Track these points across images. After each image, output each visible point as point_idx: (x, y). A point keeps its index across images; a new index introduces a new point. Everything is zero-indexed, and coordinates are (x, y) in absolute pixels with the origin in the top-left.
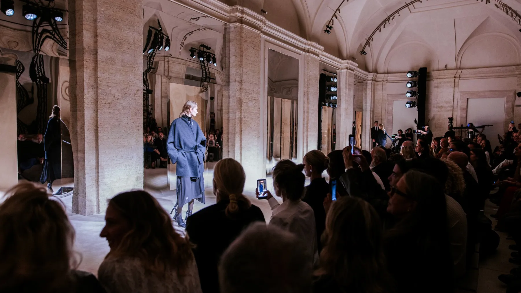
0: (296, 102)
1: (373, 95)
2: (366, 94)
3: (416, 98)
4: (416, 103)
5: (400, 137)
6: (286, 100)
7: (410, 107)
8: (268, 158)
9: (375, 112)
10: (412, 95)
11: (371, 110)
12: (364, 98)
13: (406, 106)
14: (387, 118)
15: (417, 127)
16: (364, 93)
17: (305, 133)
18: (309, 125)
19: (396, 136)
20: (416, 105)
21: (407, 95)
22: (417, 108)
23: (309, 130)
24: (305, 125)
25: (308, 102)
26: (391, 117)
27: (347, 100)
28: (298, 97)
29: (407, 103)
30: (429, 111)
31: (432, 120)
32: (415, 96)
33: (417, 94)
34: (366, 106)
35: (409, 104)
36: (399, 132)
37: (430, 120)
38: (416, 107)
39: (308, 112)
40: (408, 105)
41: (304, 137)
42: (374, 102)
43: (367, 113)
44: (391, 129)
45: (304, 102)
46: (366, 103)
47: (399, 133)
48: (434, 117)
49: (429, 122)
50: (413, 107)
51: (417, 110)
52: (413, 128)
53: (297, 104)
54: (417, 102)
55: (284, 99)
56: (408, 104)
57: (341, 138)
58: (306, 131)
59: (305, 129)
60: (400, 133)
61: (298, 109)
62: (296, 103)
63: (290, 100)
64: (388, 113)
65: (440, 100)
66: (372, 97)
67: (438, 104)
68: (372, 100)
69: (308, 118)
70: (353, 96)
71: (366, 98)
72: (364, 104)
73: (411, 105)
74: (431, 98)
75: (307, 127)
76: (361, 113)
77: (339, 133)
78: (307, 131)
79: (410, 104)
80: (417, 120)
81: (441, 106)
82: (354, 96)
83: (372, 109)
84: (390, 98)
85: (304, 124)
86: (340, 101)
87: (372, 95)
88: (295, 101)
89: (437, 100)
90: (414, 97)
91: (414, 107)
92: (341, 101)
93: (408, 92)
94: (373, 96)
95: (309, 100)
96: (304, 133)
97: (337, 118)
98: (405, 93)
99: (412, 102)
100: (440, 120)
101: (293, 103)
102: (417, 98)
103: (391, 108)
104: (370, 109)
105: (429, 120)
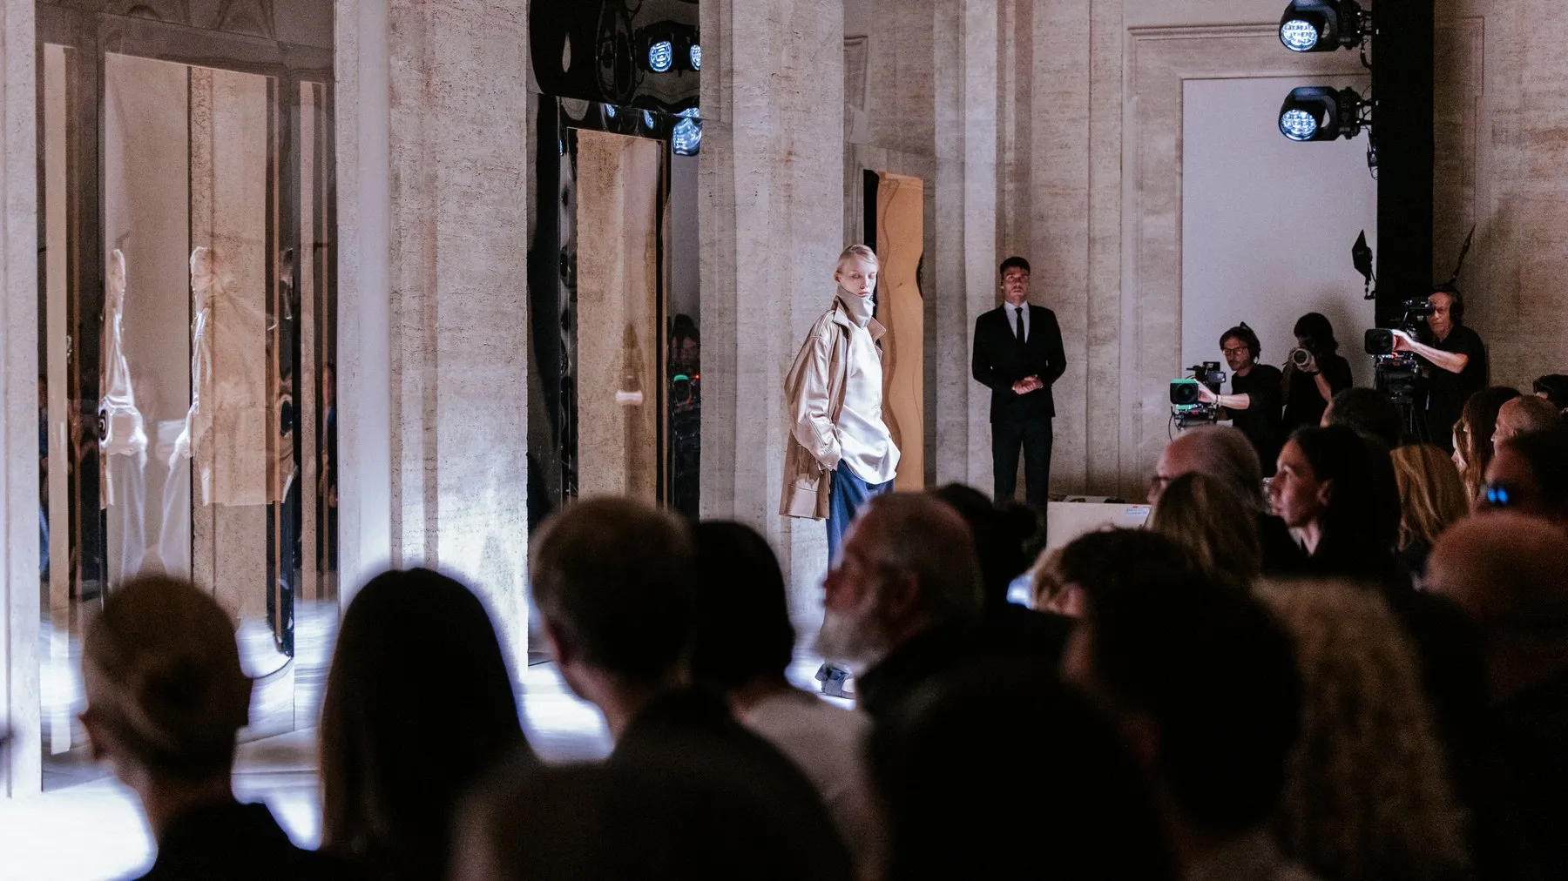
0: (317, 91)
1: (1017, 31)
2: (957, 25)
3: (1363, 56)
4: (1365, 103)
5: (1242, 401)
6: (223, 77)
7: (1319, 135)
8: (60, 617)
9: (1039, 176)
10: (1326, 32)
11: (1000, 164)
12: (939, 54)
13: (1287, 125)
14: (1138, 228)
15: (1373, 301)
16: (938, 15)
17: (412, 375)
18: (446, 301)
19: (1202, 388)
20: (1364, 122)
21: (1287, 33)
22: (1372, 142)
23: (443, 344)
24: (410, 302)
25: (428, 96)
26: (1169, 220)
27: (787, 78)
28: (330, 51)
29: (1292, 102)
30: (1463, 174)
31: (1488, 238)
32: (1349, 47)
33: (1368, 24)
34: (960, 124)
35: (1304, 114)
36: (1232, 343)
37: (1476, 237)
38: (1364, 133)
39: (429, 186)
40: (1301, 122)
41: (396, 402)
42: (1024, 96)
43: (968, 184)
44: (1171, 319)
45: (393, 98)
46: (958, 102)
47: (1231, 355)
48: (1504, 213)
49: (1468, 256)
50: (1342, 137)
51: (1371, 165)
52: (1340, 309)
53: (326, 106)
54: (1367, 96)
55: (206, 70)
56: (1295, 113)
57: (741, 413)
58: (419, 356)
59: (412, 340)
60: (1242, 356)
61: (338, 155)
62: (317, 105)
63: (260, 80)
64: (1140, 186)
65: (1543, 79)
66: (1011, 51)
67: (1533, 114)
68: (1011, 76)
69: (433, 235)
70: (840, 40)
71: (957, 56)
72: (943, 115)
73: (1319, 121)
74: (1475, 59)
75: (429, 315)
76: (918, 184)
77: (729, 366)
78: (430, 352)
79: (1314, 108)
80: (1372, 243)
81: (1552, 126)
82: (853, 41)
83: (1010, 156)
84: (1153, 60)
85: (394, 295)
86: (725, 82)
87: (1010, 33)
88: (306, 87)
89: (1520, 82)
90: (1344, 56)
91: (1349, 137)
92: (737, 81)
93: (1293, 13)
94: (1018, 44)
95: (435, 80)
96: (396, 371)
97: (703, 237)
98: (1265, 18)
99: (1329, 91)
100: (1546, 243)
101: (284, 102)
102: (1369, 60)
103: (1164, 144)
104: (991, 157)
105: (1466, 249)
